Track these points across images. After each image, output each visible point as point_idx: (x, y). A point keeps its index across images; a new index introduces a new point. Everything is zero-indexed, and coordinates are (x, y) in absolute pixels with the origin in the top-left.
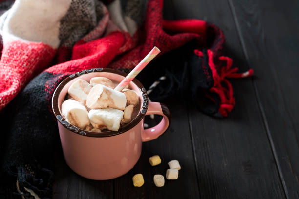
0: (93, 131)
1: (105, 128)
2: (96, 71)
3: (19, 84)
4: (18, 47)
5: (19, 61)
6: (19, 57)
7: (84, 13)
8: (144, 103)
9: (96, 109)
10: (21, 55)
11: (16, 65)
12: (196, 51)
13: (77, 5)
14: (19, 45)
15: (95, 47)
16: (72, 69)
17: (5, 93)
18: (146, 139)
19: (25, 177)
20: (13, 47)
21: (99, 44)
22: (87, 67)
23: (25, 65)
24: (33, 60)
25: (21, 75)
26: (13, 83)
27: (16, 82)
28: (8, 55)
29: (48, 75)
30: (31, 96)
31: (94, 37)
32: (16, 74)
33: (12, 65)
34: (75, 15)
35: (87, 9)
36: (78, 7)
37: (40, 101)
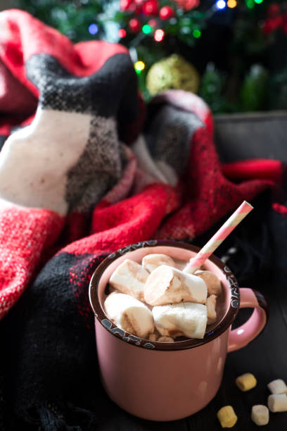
0: (161, 340)
1: (180, 334)
2: (146, 246)
3: (26, 274)
4: (16, 218)
5: (20, 239)
6: (19, 233)
7: (105, 158)
8: (233, 291)
9: (163, 305)
10: (21, 229)
11: (17, 245)
12: (275, 206)
13: (94, 148)
14: (16, 214)
15: (130, 209)
16: (104, 245)
17: (8, 290)
18: (232, 347)
19: (55, 424)
20: (8, 217)
21: (137, 204)
22: (127, 240)
23: (29, 244)
24: (39, 235)
25: (27, 260)
26: (17, 274)
27: (22, 272)
28: (3, 230)
29: (69, 256)
30: (47, 292)
31: (120, 195)
32: (20, 259)
33: (11, 245)
34: (91, 163)
35: (109, 153)
36: (97, 150)
37: (64, 300)
